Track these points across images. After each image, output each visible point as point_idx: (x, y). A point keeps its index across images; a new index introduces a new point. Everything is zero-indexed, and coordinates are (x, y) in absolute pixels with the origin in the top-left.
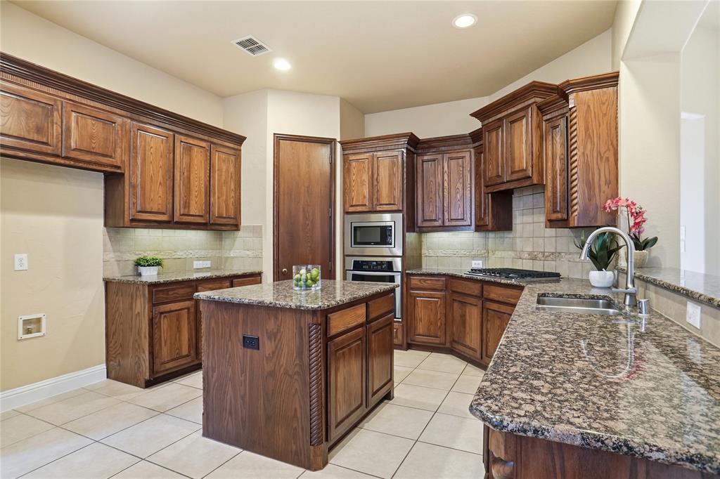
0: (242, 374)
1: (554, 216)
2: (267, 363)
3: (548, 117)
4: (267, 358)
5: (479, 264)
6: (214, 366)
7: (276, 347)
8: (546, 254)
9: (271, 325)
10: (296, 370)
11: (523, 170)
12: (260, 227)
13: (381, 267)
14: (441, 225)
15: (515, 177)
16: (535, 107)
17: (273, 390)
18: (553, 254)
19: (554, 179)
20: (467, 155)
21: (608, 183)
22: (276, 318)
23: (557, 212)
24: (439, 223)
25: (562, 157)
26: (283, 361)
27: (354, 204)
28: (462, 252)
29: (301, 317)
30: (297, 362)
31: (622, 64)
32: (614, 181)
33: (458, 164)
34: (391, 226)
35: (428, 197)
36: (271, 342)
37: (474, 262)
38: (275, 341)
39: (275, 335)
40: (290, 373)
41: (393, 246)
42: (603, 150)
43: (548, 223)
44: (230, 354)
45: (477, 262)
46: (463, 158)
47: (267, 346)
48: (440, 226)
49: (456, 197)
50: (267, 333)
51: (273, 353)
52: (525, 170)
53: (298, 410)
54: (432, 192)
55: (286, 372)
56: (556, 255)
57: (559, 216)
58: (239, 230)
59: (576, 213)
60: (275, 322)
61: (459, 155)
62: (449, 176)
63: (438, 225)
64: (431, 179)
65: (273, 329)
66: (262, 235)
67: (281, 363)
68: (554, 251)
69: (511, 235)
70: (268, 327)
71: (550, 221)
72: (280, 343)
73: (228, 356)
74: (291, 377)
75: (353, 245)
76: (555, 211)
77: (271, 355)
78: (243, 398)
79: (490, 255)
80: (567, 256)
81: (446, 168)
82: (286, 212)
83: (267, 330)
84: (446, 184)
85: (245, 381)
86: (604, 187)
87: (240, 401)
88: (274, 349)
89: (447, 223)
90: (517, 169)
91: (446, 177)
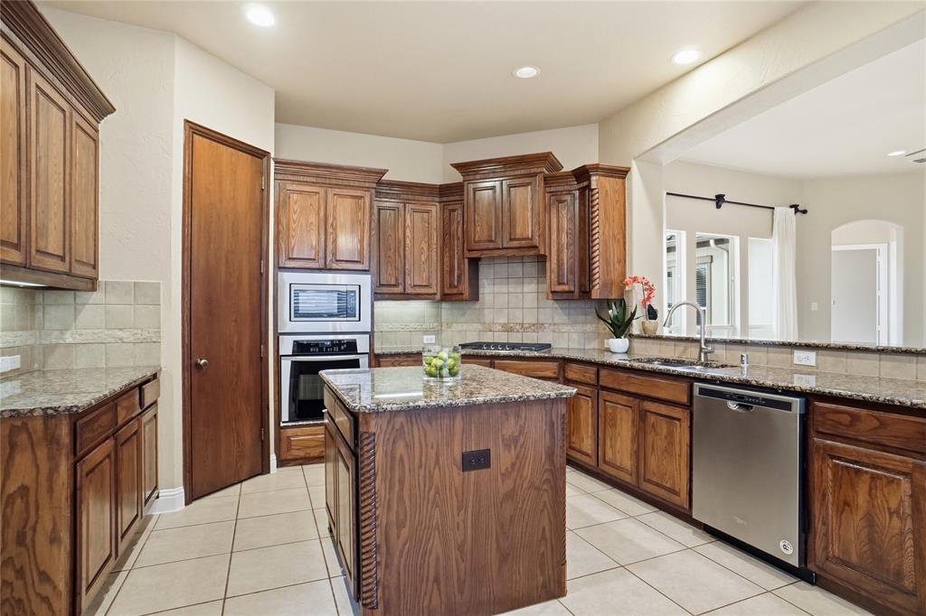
0: (459, 511)
1: (560, 288)
2: (503, 482)
3: (552, 189)
4: (502, 475)
5: (431, 339)
6: (402, 517)
7: (517, 457)
8: (525, 326)
9: (510, 428)
10: (544, 478)
11: (528, 239)
12: (157, 287)
13: (340, 349)
14: (402, 291)
15: (515, 244)
16: (541, 176)
17: (511, 517)
18: (534, 325)
19: (559, 252)
20: (434, 209)
21: (619, 262)
22: (518, 416)
23: (563, 284)
24: (399, 289)
25: (569, 231)
26: (527, 471)
27: (294, 256)
28: (412, 325)
29: (552, 408)
30: (547, 467)
31: (634, 162)
32: (623, 261)
33: (423, 218)
34: (354, 292)
35: (386, 255)
36: (509, 451)
37: (425, 337)
38: (515, 447)
39: (516, 440)
40: (537, 483)
41: (357, 318)
42: (616, 232)
43: (550, 294)
44: (437, 488)
45: (429, 337)
46: (428, 212)
47: (502, 459)
48: (401, 294)
49: (421, 258)
50: (503, 440)
51: (513, 465)
52: (531, 239)
53: (547, 529)
54: (390, 249)
55: (531, 485)
56: (538, 326)
57: (566, 288)
58: (94, 289)
59: (597, 287)
60: (516, 423)
61: (423, 208)
62: (413, 232)
63: (398, 292)
64: (390, 232)
65: (513, 433)
66: (159, 301)
67: (525, 474)
68: (535, 322)
69: (478, 305)
70: (504, 432)
71: (553, 292)
72: (523, 449)
73: (432, 493)
74: (538, 489)
75: (293, 318)
76: (560, 284)
77: (510, 470)
78: (460, 548)
79: (443, 328)
80: (552, 327)
81: (408, 221)
82: (202, 261)
83: (503, 436)
84: (408, 241)
85: (464, 521)
86: (617, 265)
87: (454, 554)
88: (514, 460)
89: (409, 290)
90: (518, 236)
91: (408, 233)
